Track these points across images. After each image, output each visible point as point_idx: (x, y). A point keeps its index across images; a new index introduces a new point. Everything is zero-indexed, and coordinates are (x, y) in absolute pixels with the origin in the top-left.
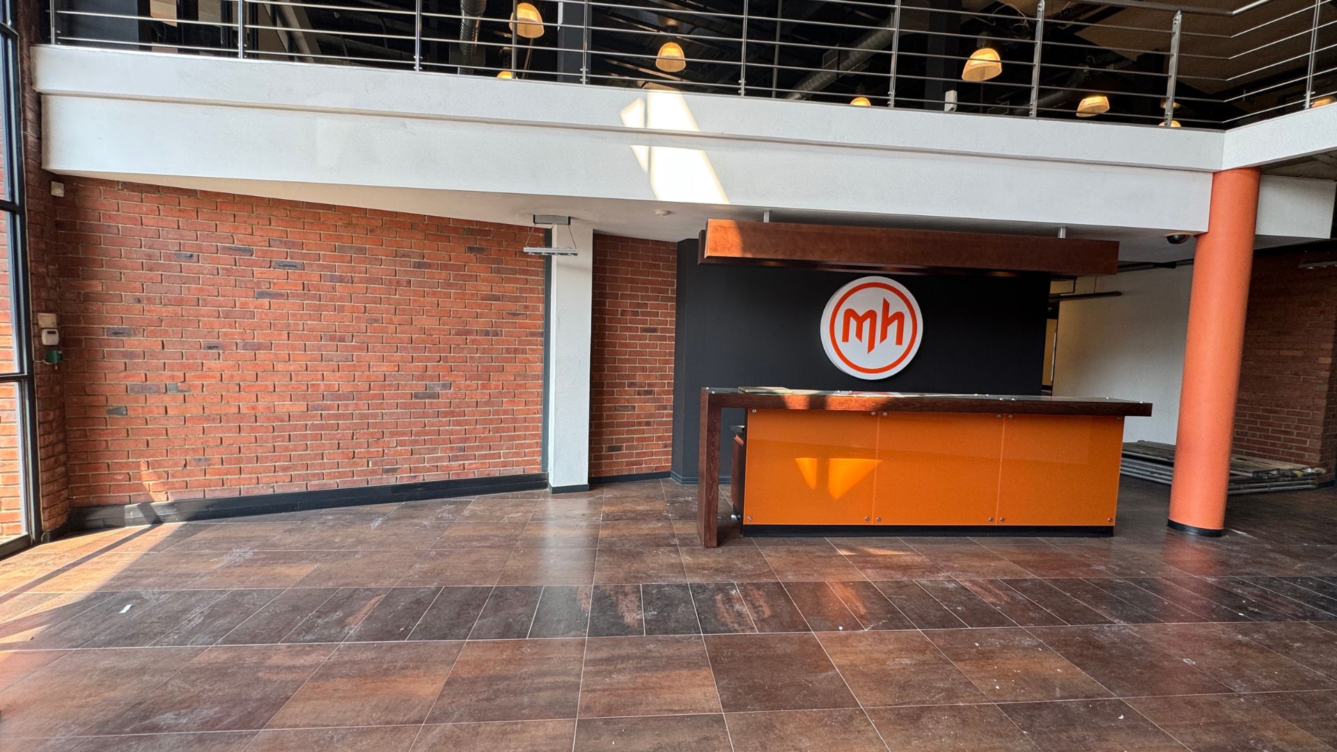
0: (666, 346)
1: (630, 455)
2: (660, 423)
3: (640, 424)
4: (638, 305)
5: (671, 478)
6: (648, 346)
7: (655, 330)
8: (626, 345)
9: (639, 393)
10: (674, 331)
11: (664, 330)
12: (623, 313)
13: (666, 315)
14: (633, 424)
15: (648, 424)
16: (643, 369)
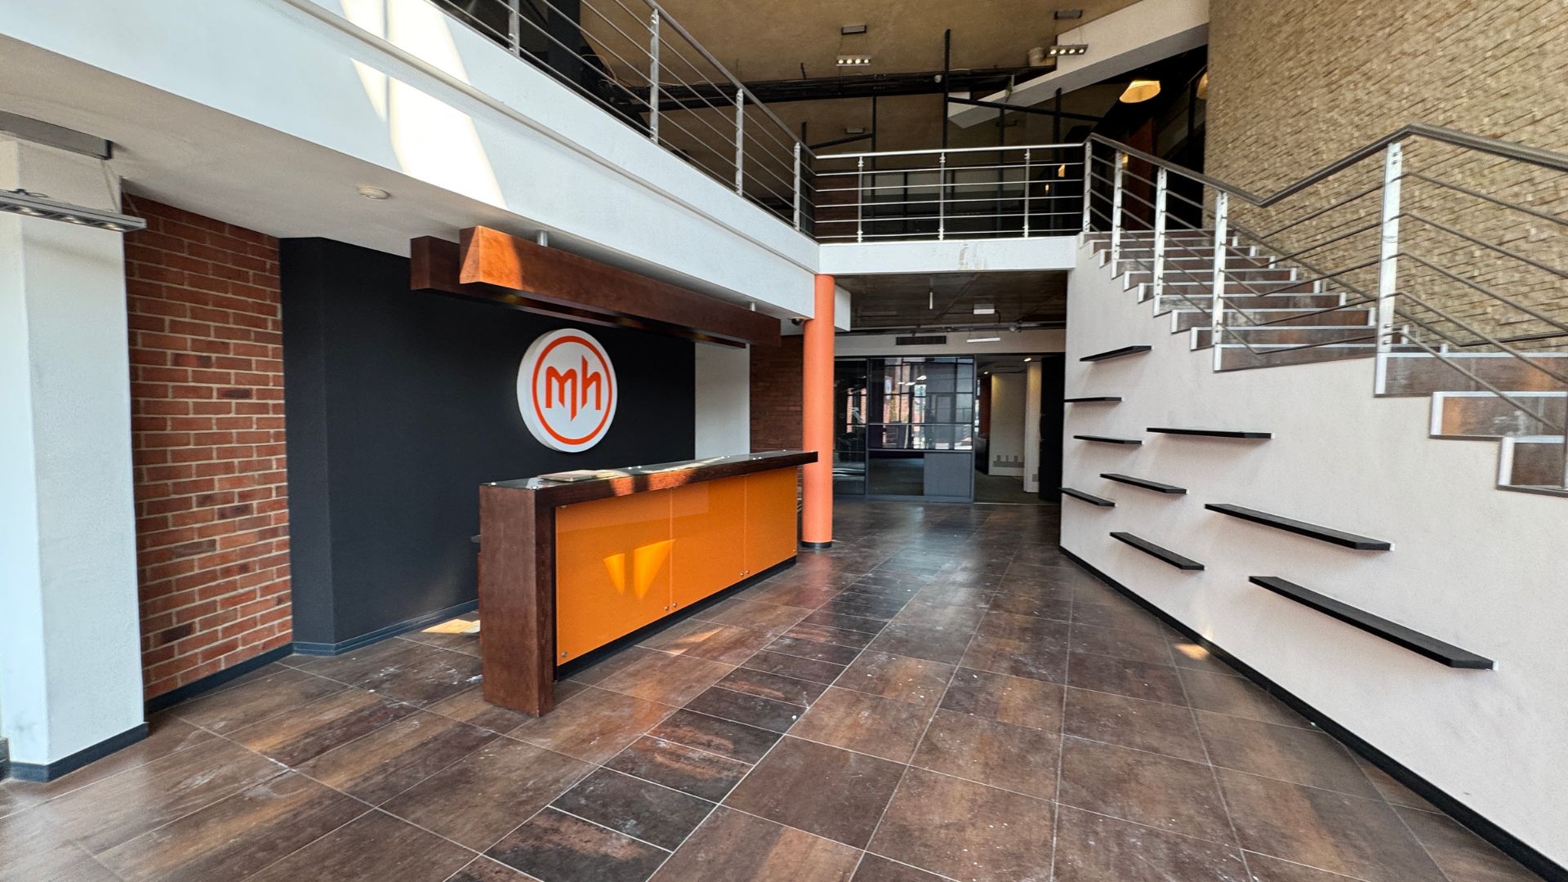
0: (270, 423)
1: (213, 637)
2: (265, 563)
3: (227, 572)
4: (211, 346)
5: (294, 655)
6: (234, 423)
7: (246, 394)
8: (189, 424)
9: (223, 515)
10: (282, 394)
11: (263, 394)
12: (178, 360)
13: (266, 366)
14: (213, 576)
15: (244, 568)
16: (229, 468)
